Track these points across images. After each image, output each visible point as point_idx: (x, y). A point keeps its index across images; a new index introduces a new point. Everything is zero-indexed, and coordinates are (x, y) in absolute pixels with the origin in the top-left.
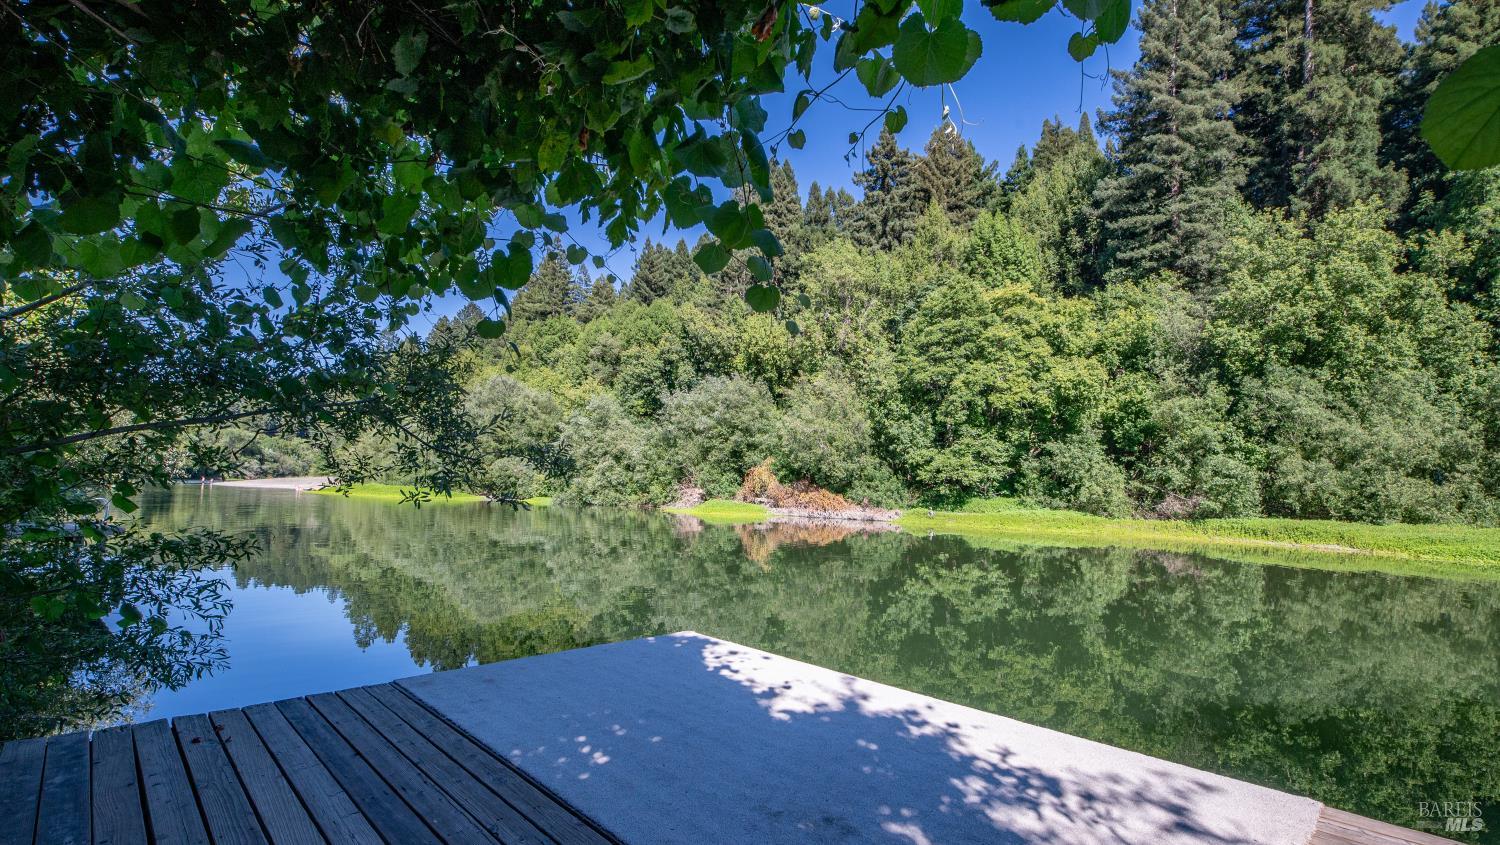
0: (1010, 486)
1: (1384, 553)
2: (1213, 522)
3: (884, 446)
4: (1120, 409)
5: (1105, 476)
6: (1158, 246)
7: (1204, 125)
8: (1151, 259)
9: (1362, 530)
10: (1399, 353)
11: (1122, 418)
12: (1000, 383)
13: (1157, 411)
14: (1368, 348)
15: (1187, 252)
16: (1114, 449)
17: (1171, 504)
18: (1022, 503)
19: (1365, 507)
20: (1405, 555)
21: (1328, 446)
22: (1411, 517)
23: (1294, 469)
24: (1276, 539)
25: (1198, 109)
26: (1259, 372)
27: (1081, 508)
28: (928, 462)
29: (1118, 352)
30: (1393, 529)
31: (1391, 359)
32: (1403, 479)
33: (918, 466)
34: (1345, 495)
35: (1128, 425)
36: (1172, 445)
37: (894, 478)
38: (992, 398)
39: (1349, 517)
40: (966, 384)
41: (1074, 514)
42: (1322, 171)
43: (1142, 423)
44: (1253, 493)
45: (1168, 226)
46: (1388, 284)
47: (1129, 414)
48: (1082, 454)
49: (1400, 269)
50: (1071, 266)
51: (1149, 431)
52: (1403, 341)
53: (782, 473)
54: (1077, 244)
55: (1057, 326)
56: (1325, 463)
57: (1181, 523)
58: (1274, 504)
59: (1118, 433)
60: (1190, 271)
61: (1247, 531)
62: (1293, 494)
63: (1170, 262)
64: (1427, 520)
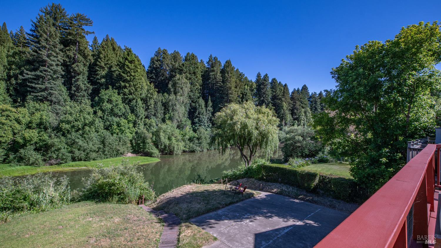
2: (63, 165)
4: (39, 140)
5: (35, 156)
6: (43, 93)
7: (55, 67)
9: (87, 163)
11: (39, 142)
13: (50, 142)
15: (51, 97)
16: (37, 149)
17: (53, 161)
18: (10, 165)
19: (87, 159)
21: (82, 149)
22: (94, 160)
23: (77, 153)
24: (75, 167)
25: (54, 63)
26: (70, 134)
29: (36, 124)
30: (92, 161)
31: (92, 133)
32: (93, 154)
34: (84, 156)
35: (41, 143)
36: (53, 149)
39: (85, 160)
41: (29, 167)
42: (78, 83)
43: (44, 143)
44: (70, 158)
45: (46, 89)
47: (41, 141)
48: (30, 152)
51: (46, 145)
52: (93, 129)
56: (82, 152)
57: (56, 166)
58: (74, 159)
59: (38, 146)
60: (51, 101)
61: (69, 166)
62: (77, 157)
63: (46, 99)
64: (96, 160)
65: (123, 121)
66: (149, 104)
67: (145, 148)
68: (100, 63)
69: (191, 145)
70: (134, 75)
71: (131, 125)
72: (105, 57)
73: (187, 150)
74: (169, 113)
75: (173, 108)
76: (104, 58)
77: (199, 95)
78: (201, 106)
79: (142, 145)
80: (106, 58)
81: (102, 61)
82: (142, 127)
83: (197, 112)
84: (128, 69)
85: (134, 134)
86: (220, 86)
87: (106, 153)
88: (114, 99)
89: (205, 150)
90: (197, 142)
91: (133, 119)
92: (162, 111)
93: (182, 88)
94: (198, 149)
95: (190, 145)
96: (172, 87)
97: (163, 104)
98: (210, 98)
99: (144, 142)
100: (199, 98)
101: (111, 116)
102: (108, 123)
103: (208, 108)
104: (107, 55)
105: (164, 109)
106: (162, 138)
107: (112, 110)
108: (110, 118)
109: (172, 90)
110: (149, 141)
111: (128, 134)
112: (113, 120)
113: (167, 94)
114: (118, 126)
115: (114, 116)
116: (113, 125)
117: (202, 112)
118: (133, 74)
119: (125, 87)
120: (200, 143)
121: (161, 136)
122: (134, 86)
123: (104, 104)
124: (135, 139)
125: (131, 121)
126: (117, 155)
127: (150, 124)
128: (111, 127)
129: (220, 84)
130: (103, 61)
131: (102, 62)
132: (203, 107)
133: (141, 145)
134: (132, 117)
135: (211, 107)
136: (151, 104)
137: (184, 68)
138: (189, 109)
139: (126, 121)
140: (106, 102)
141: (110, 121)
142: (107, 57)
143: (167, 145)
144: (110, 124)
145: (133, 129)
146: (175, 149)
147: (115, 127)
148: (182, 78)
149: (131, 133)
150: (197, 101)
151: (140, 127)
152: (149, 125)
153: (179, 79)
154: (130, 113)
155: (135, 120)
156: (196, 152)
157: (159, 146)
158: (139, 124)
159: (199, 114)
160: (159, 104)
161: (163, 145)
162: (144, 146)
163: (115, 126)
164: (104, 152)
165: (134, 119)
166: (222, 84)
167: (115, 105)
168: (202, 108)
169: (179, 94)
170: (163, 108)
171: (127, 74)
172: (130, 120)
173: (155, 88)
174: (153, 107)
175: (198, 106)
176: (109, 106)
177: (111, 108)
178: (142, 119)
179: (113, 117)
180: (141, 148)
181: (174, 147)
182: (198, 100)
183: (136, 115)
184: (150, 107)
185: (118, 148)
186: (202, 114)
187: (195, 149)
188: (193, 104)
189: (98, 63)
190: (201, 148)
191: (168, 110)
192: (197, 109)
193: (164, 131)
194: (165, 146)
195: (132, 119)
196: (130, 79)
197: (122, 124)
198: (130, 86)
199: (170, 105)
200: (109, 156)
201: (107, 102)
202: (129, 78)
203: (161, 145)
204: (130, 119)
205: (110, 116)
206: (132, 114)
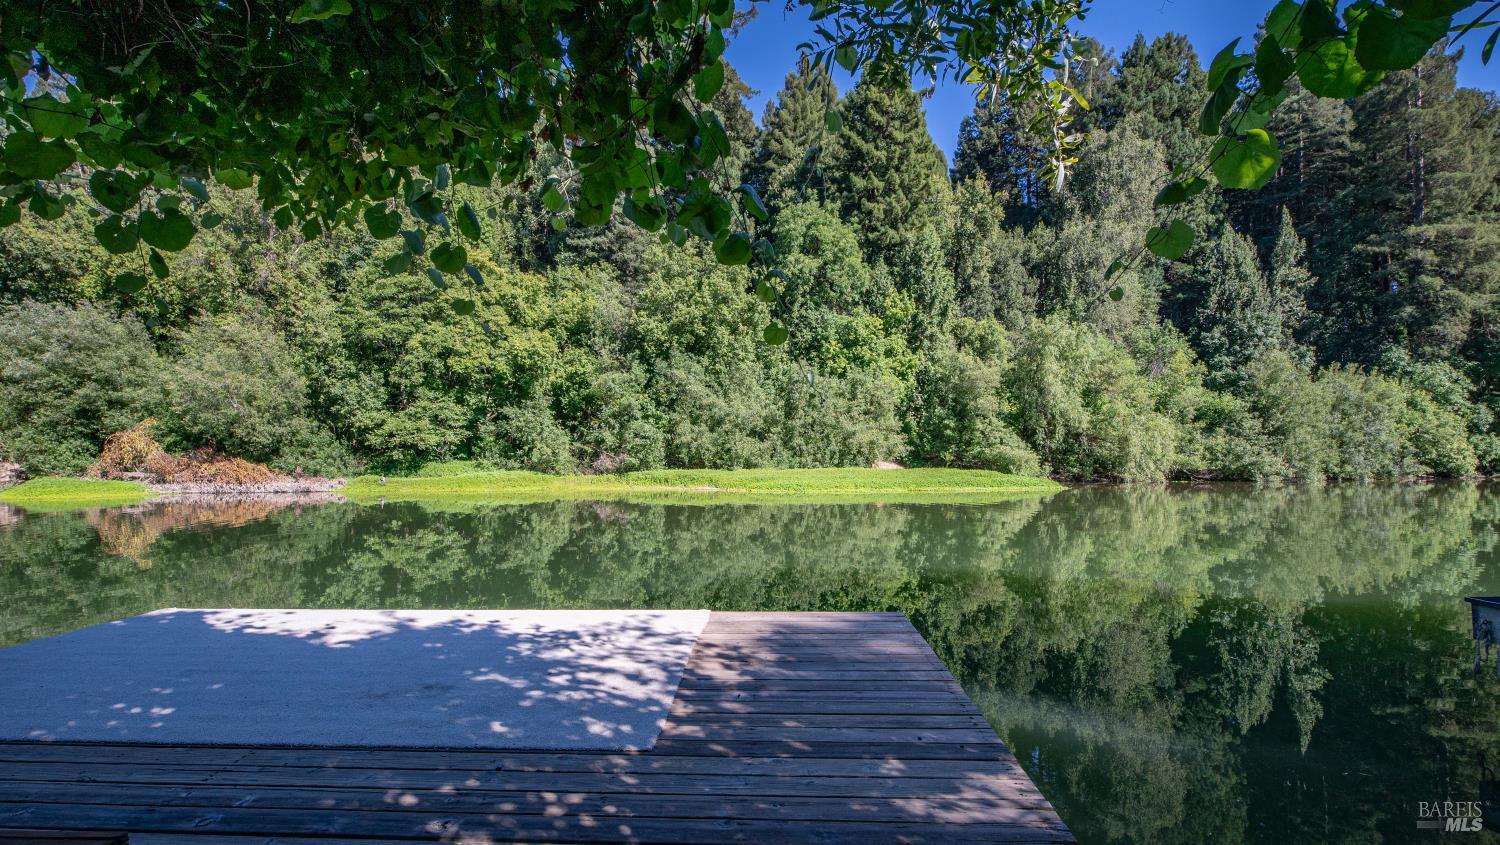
0: (468, 449)
1: (734, 490)
2: (633, 474)
3: (322, 406)
4: (567, 379)
5: (554, 439)
6: (599, 239)
8: (593, 249)
9: (722, 474)
10: (745, 349)
11: (568, 387)
12: (459, 347)
13: (596, 382)
14: (730, 345)
15: (620, 249)
16: (561, 415)
17: (605, 461)
18: (479, 465)
19: (724, 459)
20: (744, 491)
21: (705, 415)
22: (748, 465)
23: (686, 432)
24: (673, 484)
26: (666, 356)
27: (533, 468)
28: (379, 426)
29: (566, 328)
30: (739, 472)
31: (742, 354)
32: (745, 438)
33: (367, 430)
34: (713, 450)
35: (573, 393)
36: (606, 411)
37: (337, 443)
38: (451, 361)
39: (715, 466)
40: (424, 345)
41: (526, 473)
43: (584, 392)
44: (660, 451)
46: (742, 300)
47: (574, 384)
48: (536, 419)
49: (749, 290)
50: (526, 241)
51: (589, 399)
52: (748, 341)
53: (169, 439)
54: (533, 220)
55: (514, 297)
56: (704, 427)
57: (611, 476)
58: (672, 460)
59: (565, 400)
60: (622, 266)
61: (655, 480)
62: (684, 450)
63: (607, 255)
64: (755, 466)
65: (864, 321)
66: (969, 271)
67: (969, 443)
68: (781, 143)
69: (1220, 440)
70: (906, 141)
71: (899, 341)
72: (795, 120)
73: (1202, 466)
74: (1064, 307)
75: (1082, 282)
76: (793, 124)
77: (1211, 219)
78: (1238, 266)
79: (952, 425)
80: (801, 123)
81: (785, 134)
82: (946, 348)
83: (1214, 298)
84: (880, 118)
85: (912, 380)
86: (1341, 159)
87: (798, 441)
88: (826, 233)
89: (1317, 481)
90: (1258, 424)
91: (906, 310)
92: (1033, 301)
93: (1125, 183)
94: (1273, 463)
95: (1211, 442)
96: (1072, 190)
97: (1034, 267)
98: (1287, 217)
99: (961, 414)
100: (1214, 232)
101: (817, 305)
102: (808, 335)
103: (1281, 272)
104: (804, 110)
105: (1042, 291)
106: (1056, 388)
107: (821, 278)
108: (813, 315)
109: (1072, 203)
110: (987, 402)
111: (889, 380)
112: (824, 321)
113: (1048, 224)
114: (848, 344)
115: (831, 309)
116: (826, 339)
117: (1245, 291)
118: (899, 136)
119: (871, 195)
120: (1280, 431)
121: (1050, 378)
122: (907, 190)
123: (791, 258)
124: (917, 410)
125: (900, 321)
126: (842, 455)
127: (982, 339)
128: (818, 349)
129: (1341, 146)
130: (790, 134)
131: (785, 141)
132: (1250, 267)
133: (947, 427)
134: (900, 304)
135: (1299, 263)
136: (976, 269)
137: (1128, 98)
138: (1164, 291)
139: (878, 322)
140: (796, 250)
141: (814, 324)
142: (804, 118)
143: (1085, 425)
144: (815, 339)
145: (910, 356)
146: (1135, 450)
147: (834, 346)
148: (1122, 135)
149: (903, 376)
150: (1201, 251)
151: (939, 354)
152: (977, 344)
153: (1105, 148)
154: (891, 290)
155: (915, 317)
156: (1259, 479)
157: (1040, 436)
158: (931, 338)
159: (1226, 305)
160: (1016, 271)
161: (1060, 432)
162: (961, 430)
163: (834, 343)
164: (788, 435)
165: (912, 311)
166: (1357, 146)
167: (829, 256)
168: (1242, 277)
169: (1114, 209)
170: (1034, 285)
171: (874, 140)
172: (895, 315)
173: (993, 194)
174: (987, 282)
175: (1213, 270)
176: (811, 264)
177: (815, 271)
178: (944, 313)
179: (824, 308)
180: (949, 441)
181: (1124, 441)
182: (1212, 244)
183: (920, 299)
184: (974, 282)
185: (848, 426)
186: (1246, 305)
187: (1253, 464)
188: (1184, 269)
189: (774, 146)
190: (1288, 460)
191: (1060, 293)
192: (1206, 286)
193: (1062, 357)
194: (1073, 435)
195: (900, 314)
196: (890, 159)
197: (863, 332)
198: (889, 190)
199: (1070, 263)
200: (810, 459)
201: (804, 250)
202: (884, 152)
203: (1051, 434)
204: (894, 310)
205: (812, 305)
206: (900, 293)
